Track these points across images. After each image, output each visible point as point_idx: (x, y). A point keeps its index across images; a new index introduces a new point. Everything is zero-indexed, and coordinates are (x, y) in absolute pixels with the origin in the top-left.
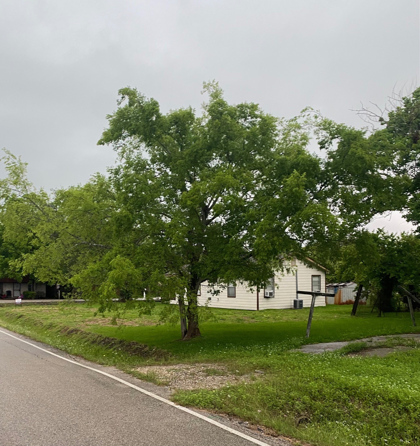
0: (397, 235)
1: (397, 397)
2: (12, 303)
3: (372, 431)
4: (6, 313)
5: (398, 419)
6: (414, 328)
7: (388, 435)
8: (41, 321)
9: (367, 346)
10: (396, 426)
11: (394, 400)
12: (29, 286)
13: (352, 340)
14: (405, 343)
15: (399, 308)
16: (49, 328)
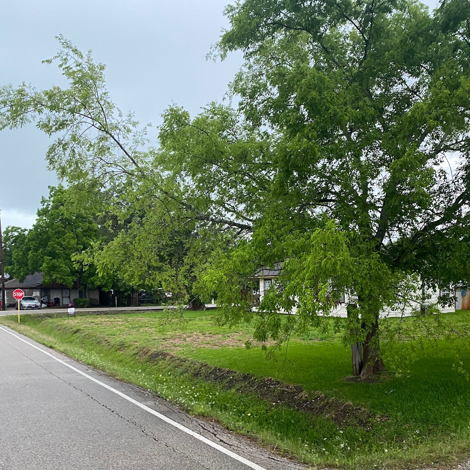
2: (63, 313)
4: (58, 326)
8: (106, 339)
12: (80, 292)
16: (119, 349)
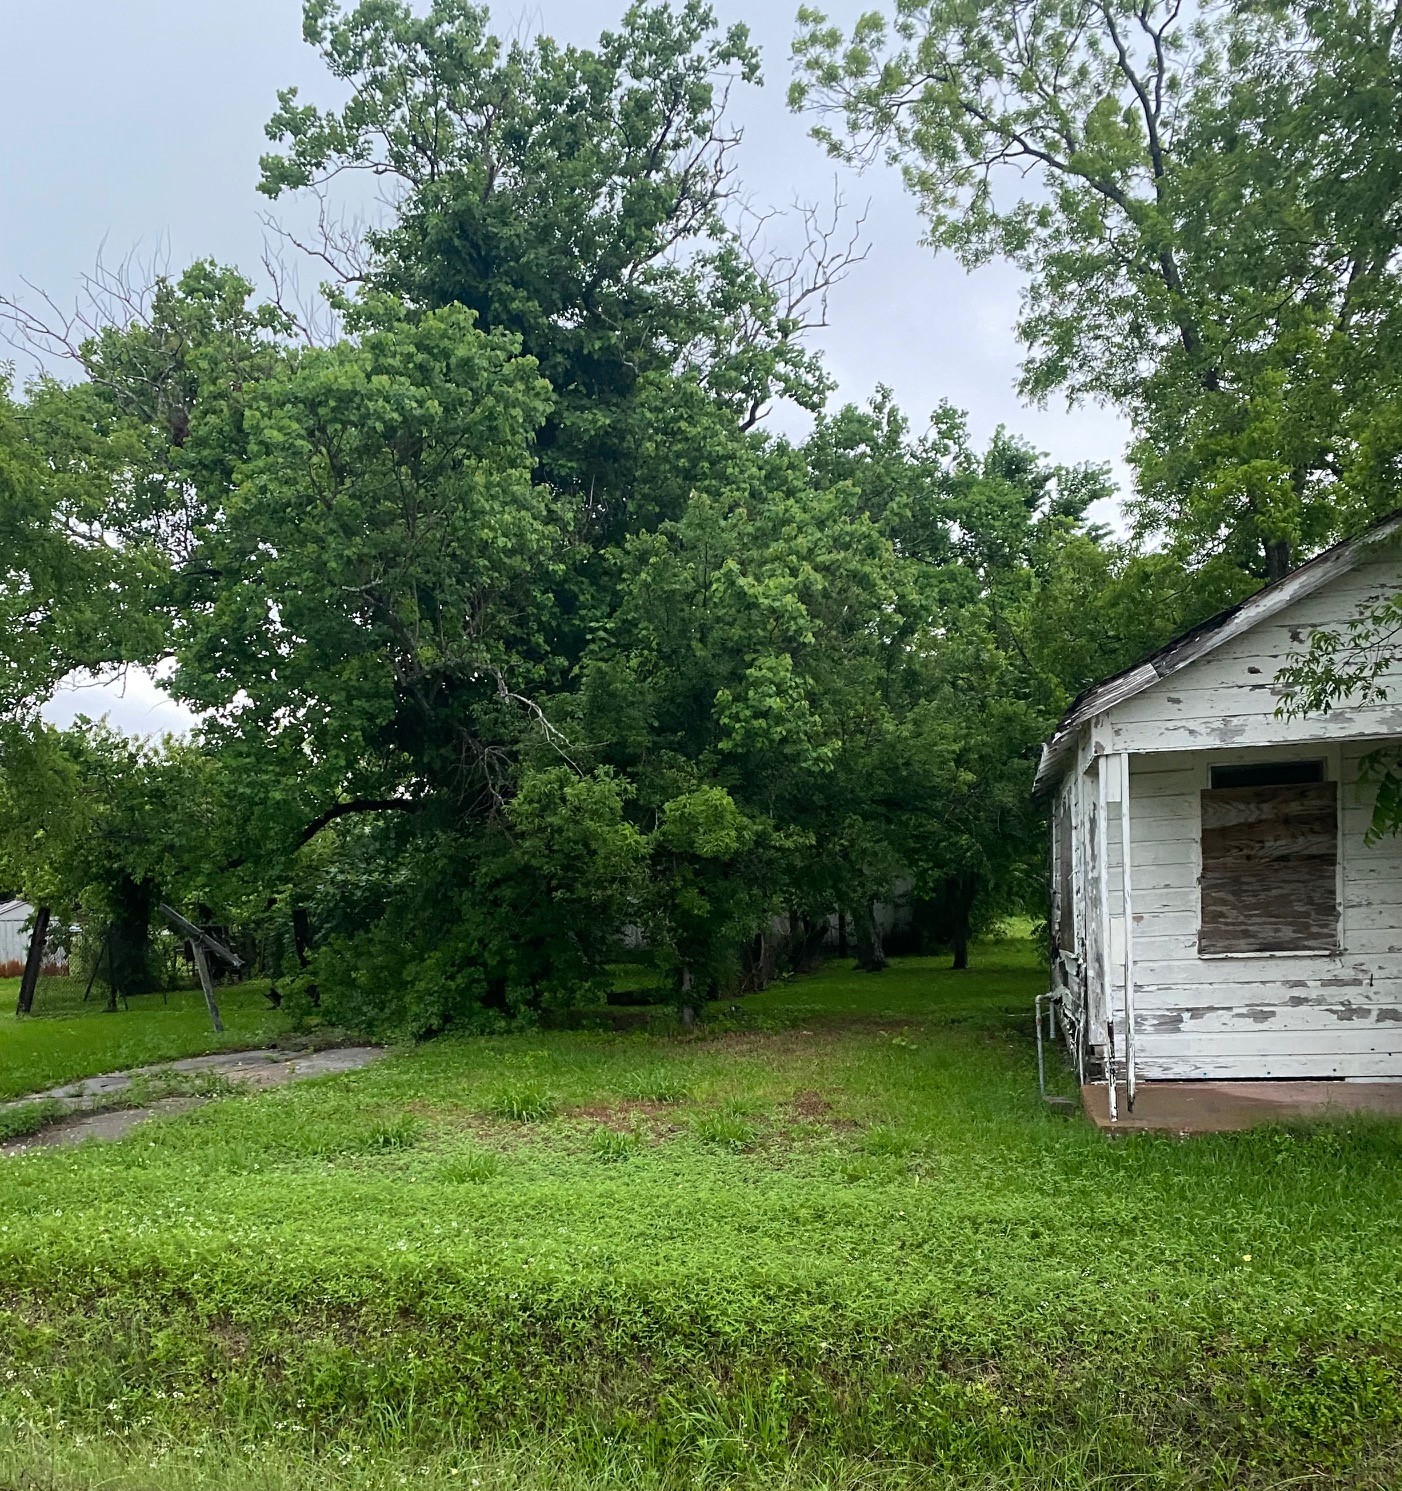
0: (151, 744)
1: (154, 1260)
3: (79, 1389)
5: (160, 1330)
6: (215, 1038)
7: (134, 1387)
9: (65, 1110)
10: (154, 1354)
11: (146, 1272)
13: (18, 1095)
14: (186, 1087)
15: (173, 979)
